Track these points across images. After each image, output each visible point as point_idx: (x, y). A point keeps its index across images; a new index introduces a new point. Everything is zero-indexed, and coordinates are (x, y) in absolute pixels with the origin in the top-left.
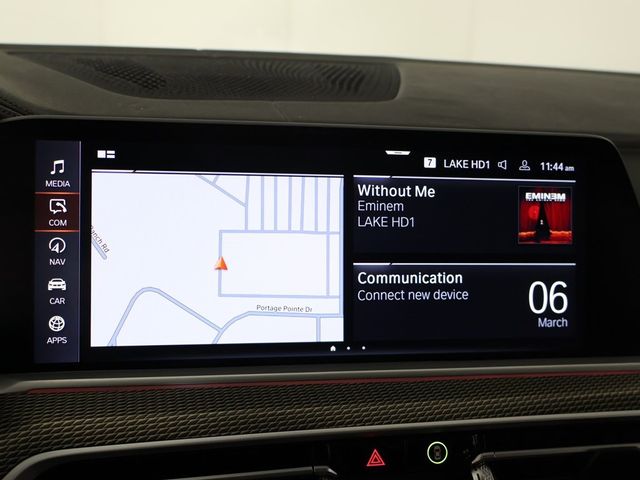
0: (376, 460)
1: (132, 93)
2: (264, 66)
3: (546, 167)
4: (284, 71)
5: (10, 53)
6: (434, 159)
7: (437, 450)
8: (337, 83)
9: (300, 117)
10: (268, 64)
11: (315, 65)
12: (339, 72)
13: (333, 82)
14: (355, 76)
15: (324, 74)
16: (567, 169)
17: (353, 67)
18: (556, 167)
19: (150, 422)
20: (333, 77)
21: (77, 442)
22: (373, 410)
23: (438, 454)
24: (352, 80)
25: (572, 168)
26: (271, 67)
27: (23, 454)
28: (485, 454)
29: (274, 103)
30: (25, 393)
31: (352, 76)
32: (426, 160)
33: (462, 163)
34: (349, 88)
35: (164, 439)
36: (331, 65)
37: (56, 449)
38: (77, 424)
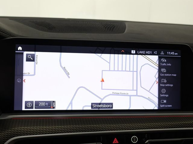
0: (116, 141)
1: (45, 31)
2: (85, 23)
3: (169, 53)
4: (91, 25)
5: (10, 19)
6: (135, 51)
7: (134, 139)
8: (107, 28)
9: (95, 38)
10: (86, 23)
11: (100, 23)
12: (107, 25)
13: (106, 28)
14: (112, 26)
15: (103, 26)
16: (175, 54)
17: (112, 23)
18: (172, 53)
19: (48, 128)
20: (105, 27)
21: (26, 134)
22: (115, 126)
23: (135, 140)
24: (112, 27)
25: (177, 54)
26: (87, 23)
27: (10, 137)
28: (149, 140)
29: (88, 34)
30: (11, 119)
31: (111, 26)
32: (132, 51)
33: (143, 52)
34: (110, 30)
35: (49, 134)
36: (105, 23)
37: (16, 136)
38: (23, 129)
